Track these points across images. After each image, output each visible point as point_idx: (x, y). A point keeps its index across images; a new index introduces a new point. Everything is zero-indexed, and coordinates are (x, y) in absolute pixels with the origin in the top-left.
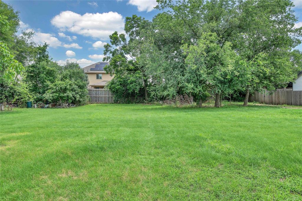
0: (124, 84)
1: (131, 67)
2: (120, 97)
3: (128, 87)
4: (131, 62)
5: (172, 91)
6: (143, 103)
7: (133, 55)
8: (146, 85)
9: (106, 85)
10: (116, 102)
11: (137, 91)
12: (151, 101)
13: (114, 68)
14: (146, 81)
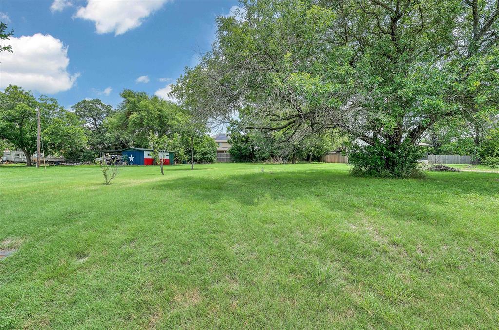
0: (239, 149)
1: (244, 139)
2: (237, 158)
3: (242, 152)
4: (243, 136)
5: (267, 154)
6: (251, 162)
7: (246, 132)
8: (253, 151)
9: (228, 150)
10: (233, 161)
11: (248, 154)
12: (256, 161)
13: (233, 140)
14: (253, 148)
